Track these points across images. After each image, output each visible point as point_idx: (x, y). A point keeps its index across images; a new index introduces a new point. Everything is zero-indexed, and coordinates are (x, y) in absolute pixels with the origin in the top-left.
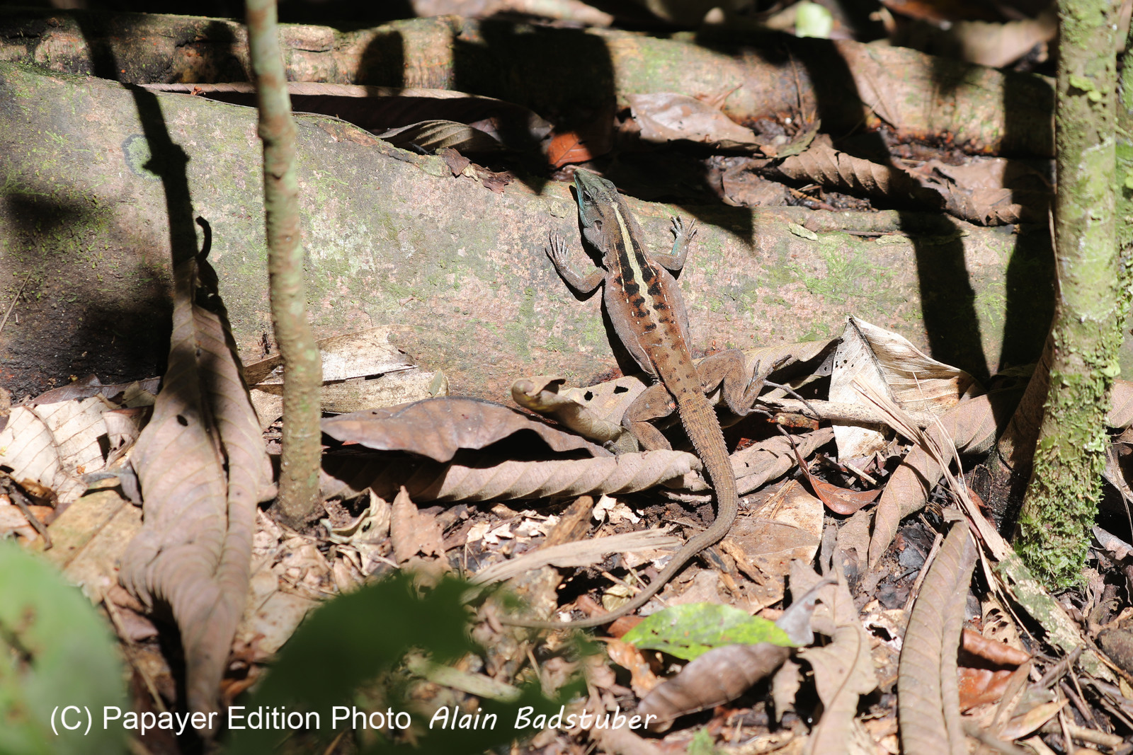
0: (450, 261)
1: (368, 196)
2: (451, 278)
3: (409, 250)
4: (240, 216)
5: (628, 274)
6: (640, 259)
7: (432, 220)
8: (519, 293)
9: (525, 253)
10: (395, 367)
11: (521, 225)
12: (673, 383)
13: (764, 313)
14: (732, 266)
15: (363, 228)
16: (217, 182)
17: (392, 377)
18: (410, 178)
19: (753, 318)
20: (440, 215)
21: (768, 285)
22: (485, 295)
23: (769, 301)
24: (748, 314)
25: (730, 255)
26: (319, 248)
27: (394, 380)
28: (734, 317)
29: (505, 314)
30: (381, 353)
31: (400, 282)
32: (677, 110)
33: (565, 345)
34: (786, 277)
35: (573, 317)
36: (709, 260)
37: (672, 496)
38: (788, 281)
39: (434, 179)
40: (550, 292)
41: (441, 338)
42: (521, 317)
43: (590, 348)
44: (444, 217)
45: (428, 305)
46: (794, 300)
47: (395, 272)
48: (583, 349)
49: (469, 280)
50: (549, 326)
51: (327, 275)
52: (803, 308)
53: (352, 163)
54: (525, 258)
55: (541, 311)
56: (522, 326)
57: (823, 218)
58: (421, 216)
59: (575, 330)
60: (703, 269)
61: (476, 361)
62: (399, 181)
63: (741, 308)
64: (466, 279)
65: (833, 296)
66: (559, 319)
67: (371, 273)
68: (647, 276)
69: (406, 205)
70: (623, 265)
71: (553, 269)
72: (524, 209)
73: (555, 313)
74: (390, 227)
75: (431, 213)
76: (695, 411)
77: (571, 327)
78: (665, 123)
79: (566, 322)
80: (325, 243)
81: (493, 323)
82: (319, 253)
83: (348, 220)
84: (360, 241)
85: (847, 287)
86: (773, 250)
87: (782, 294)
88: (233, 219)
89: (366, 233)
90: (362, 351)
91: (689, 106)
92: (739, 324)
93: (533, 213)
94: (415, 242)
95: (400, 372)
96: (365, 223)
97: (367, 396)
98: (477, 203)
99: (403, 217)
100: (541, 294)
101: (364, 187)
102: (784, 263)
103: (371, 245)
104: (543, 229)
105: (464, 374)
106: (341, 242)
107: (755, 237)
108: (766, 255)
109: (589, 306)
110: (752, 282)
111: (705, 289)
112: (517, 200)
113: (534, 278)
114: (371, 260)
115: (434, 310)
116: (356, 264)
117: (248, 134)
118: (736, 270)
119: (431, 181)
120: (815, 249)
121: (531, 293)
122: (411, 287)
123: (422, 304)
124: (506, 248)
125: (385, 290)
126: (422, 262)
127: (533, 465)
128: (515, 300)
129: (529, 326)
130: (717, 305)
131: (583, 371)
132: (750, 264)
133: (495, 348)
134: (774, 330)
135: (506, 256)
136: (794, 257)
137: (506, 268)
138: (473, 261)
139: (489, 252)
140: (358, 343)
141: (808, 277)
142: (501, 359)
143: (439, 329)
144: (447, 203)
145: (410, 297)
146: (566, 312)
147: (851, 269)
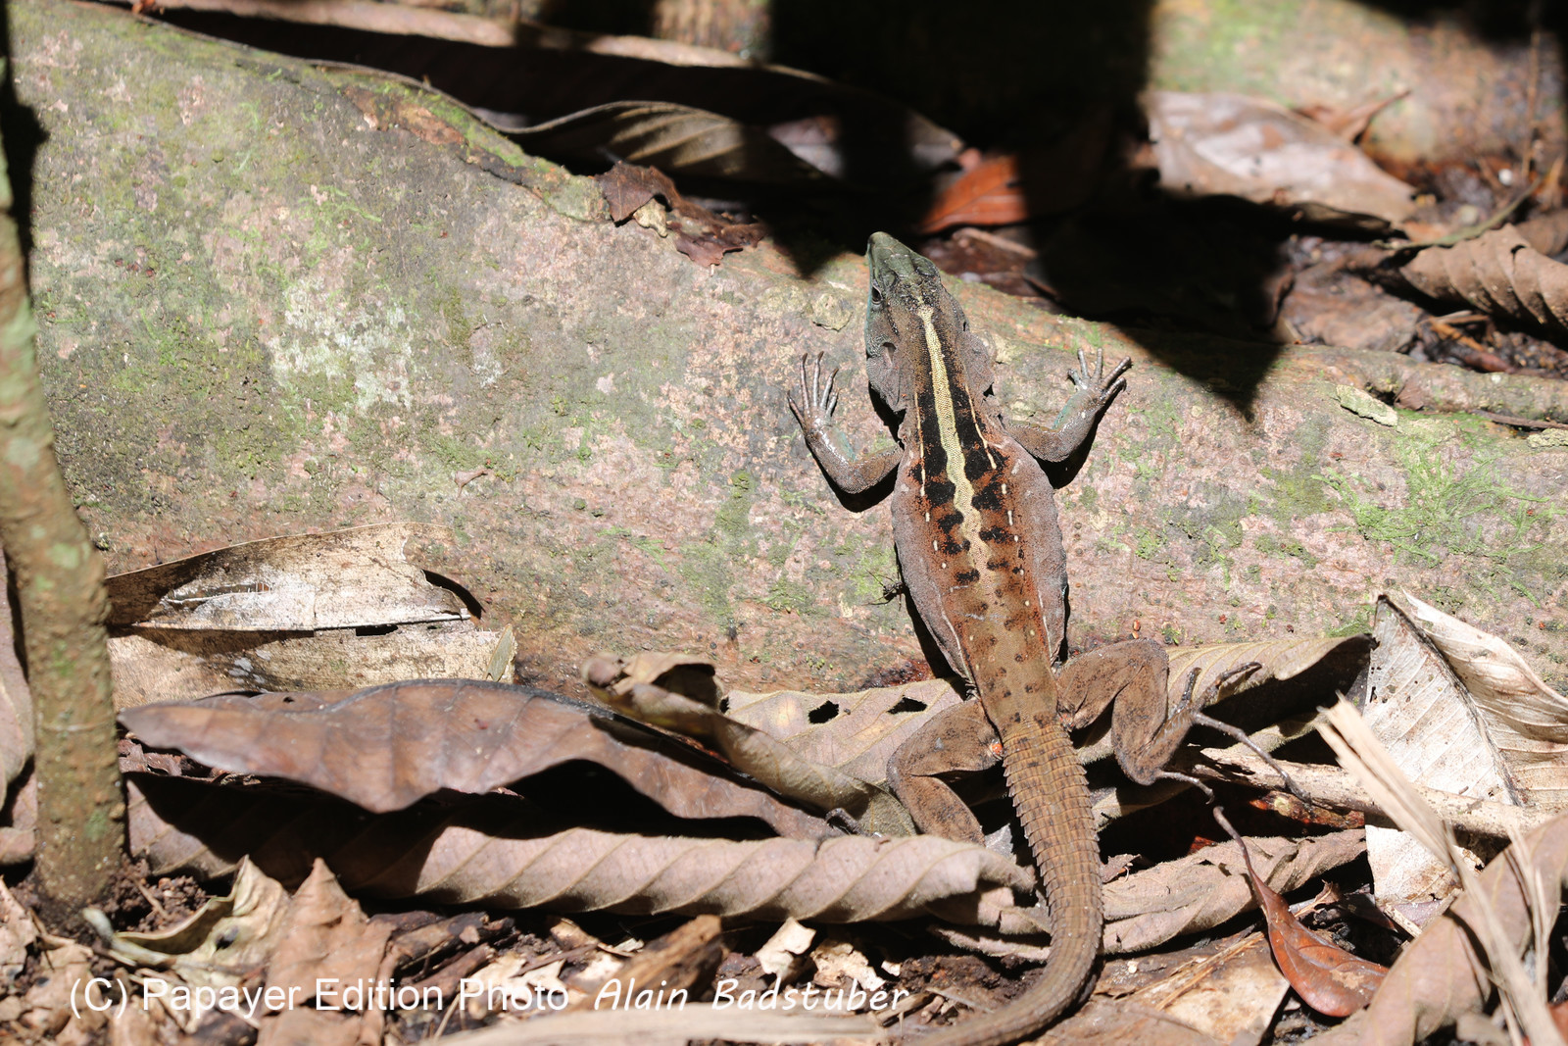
0: (575, 401)
1: (420, 249)
2: (574, 437)
3: (488, 368)
4: (132, 267)
5: (936, 459)
6: (967, 430)
7: (551, 312)
8: (720, 481)
9: (743, 397)
10: (420, 614)
11: (743, 338)
12: (995, 702)
13: (1255, 571)
14: (1195, 464)
15: (396, 316)
16: (97, 191)
17: (414, 634)
18: (517, 218)
19: (1229, 579)
20: (570, 302)
21: (1269, 513)
22: (645, 480)
23: (1268, 546)
24: (1217, 571)
25: (1194, 442)
26: (295, 349)
27: (418, 641)
28: (1188, 572)
29: (681, 524)
30: (392, 581)
31: (464, 435)
32: (1251, 134)
33: (810, 602)
34: (1313, 498)
35: (832, 541)
36: (1148, 447)
37: (958, 939)
38: (1315, 507)
39: (569, 224)
40: (788, 485)
41: (543, 564)
42: (719, 532)
43: (864, 612)
44: (580, 306)
45: (518, 489)
46: (1324, 550)
47: (452, 413)
48: (847, 613)
49: (614, 444)
50: (779, 558)
51: (303, 407)
52: (1343, 567)
53: (396, 176)
54: (742, 409)
55: (764, 523)
56: (719, 551)
57: (1437, 382)
58: (528, 300)
59: (836, 571)
60: (1132, 466)
61: (616, 618)
62: (491, 222)
63: (1205, 558)
64: (607, 442)
65: (1413, 549)
66: (801, 544)
67: (400, 411)
68: (976, 467)
69: (499, 275)
70: (927, 441)
71: (800, 437)
72: (756, 303)
73: (794, 530)
74: (455, 315)
75: (550, 295)
76: (1034, 764)
77: (826, 564)
78: (1220, 160)
79: (814, 551)
80: (309, 339)
81: (656, 539)
82: (293, 359)
83: (367, 294)
84: (386, 342)
85: (1447, 532)
86: (1291, 438)
87: (1299, 534)
88: (114, 273)
89: (402, 326)
90: (349, 574)
91: (1280, 129)
92: (1197, 590)
93: (774, 315)
94: (505, 354)
95: (432, 626)
96: (404, 306)
97: (365, 671)
98: (656, 284)
99: (488, 299)
100: (766, 487)
101: (415, 228)
102: (1312, 467)
103: (409, 351)
104: (790, 351)
105: (590, 644)
106: (342, 339)
107: (1257, 407)
108: (1273, 447)
109: (869, 521)
110: (1236, 503)
111: (1130, 509)
112: (744, 285)
113: (756, 452)
114: (404, 383)
115: (530, 502)
116: (370, 389)
117: (183, 98)
118: (1204, 474)
119: (563, 229)
120: (1386, 445)
121: (745, 482)
122: (483, 449)
123: (505, 486)
124: (704, 383)
125: (427, 451)
126: (517, 396)
127: (633, 842)
128: (709, 494)
129: (735, 553)
130: (1150, 543)
131: (847, 660)
132: (1236, 464)
133: (657, 593)
134: (1273, 609)
135: (700, 400)
136: (1338, 457)
137: (698, 425)
138: (629, 408)
139: (664, 389)
140: (341, 555)
141: (1363, 504)
142: (668, 619)
143: (538, 543)
144: (589, 279)
145: (481, 468)
146: (819, 531)
147: (1463, 494)
